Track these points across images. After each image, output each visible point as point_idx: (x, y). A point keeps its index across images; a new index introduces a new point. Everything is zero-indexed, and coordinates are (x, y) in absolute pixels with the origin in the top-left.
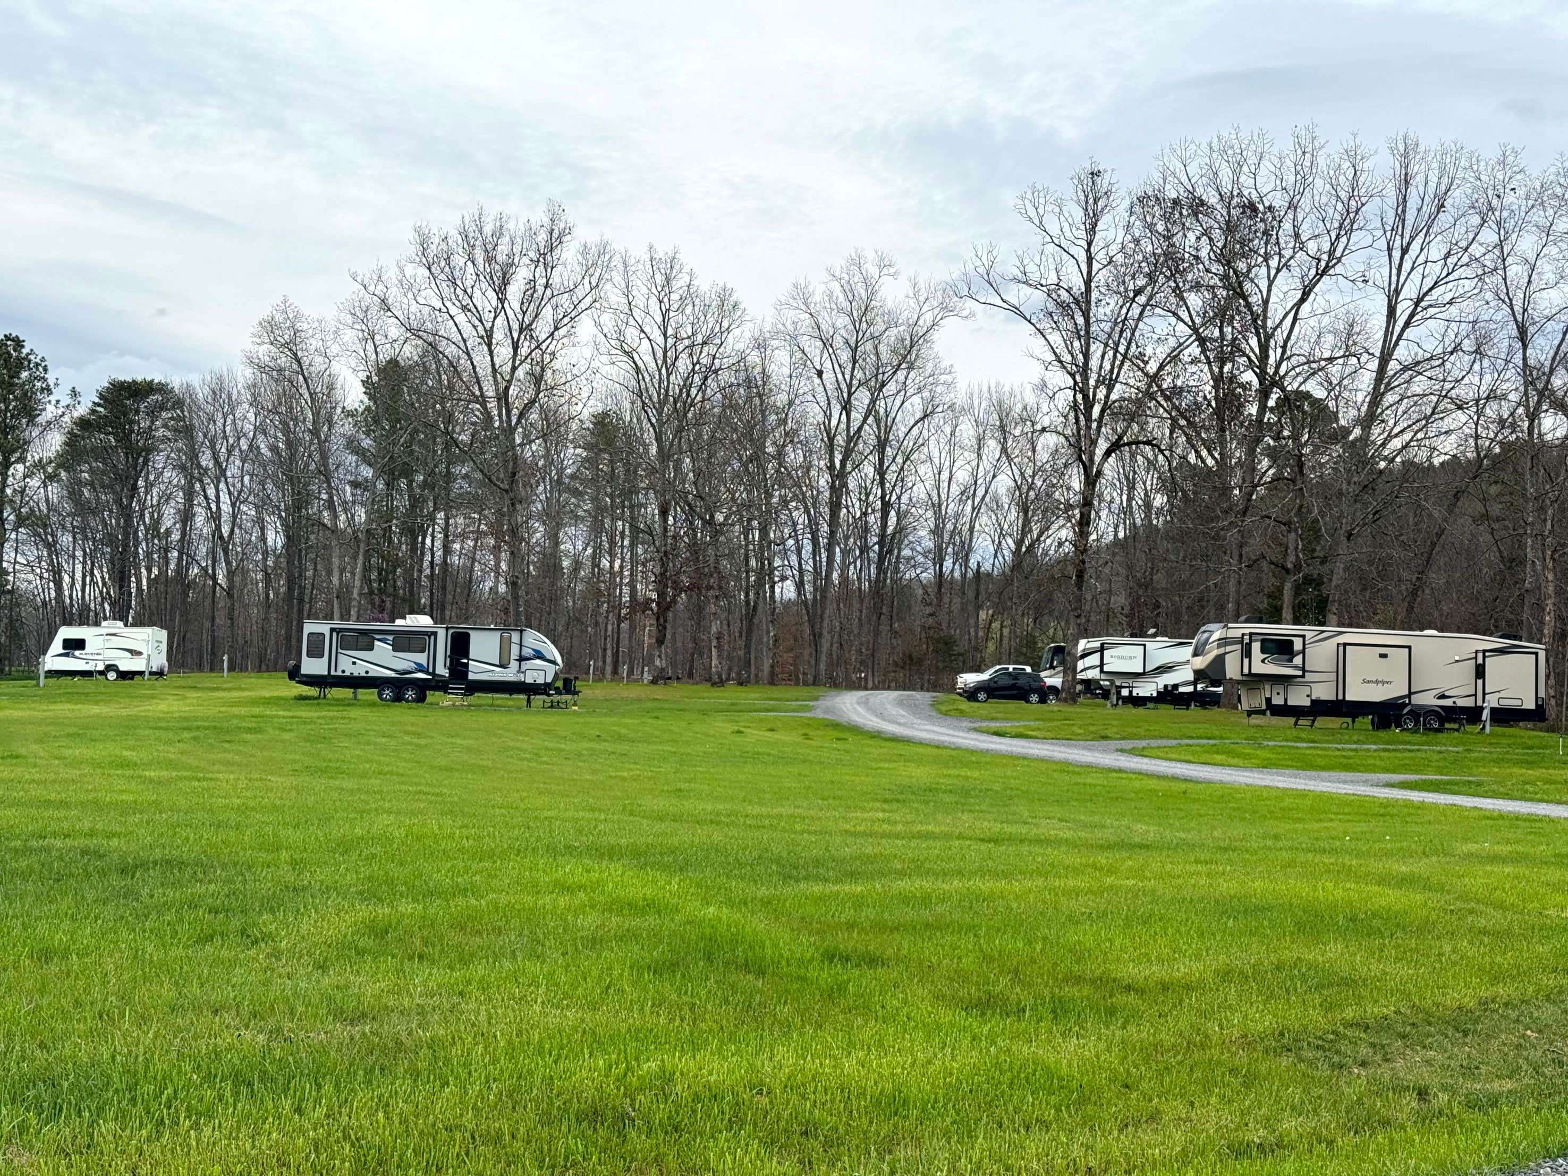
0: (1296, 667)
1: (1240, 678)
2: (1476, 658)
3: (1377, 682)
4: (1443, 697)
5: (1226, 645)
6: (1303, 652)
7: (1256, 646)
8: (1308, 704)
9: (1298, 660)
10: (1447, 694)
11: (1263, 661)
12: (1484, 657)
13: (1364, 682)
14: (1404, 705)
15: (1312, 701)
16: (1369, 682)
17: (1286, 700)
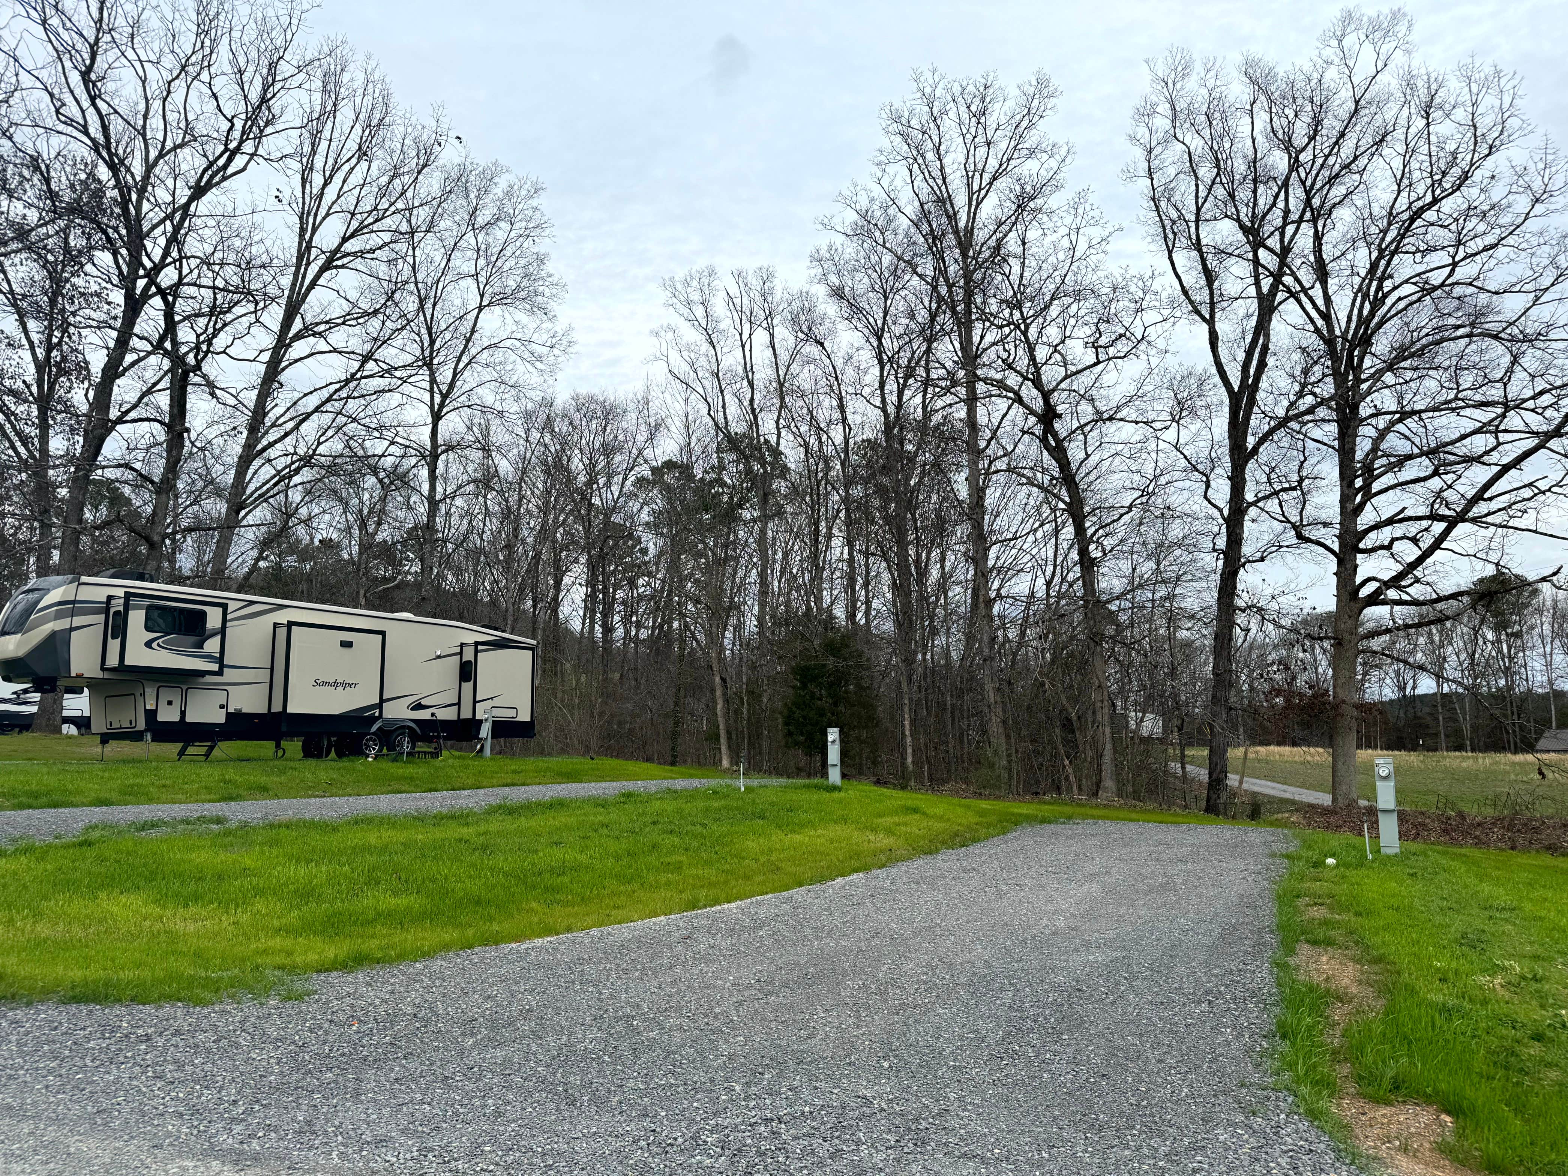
0: (208, 657)
1: (99, 674)
2: (461, 653)
3: (336, 684)
4: (419, 707)
5: (73, 614)
6: (222, 632)
7: (137, 618)
8: (222, 720)
9: (212, 645)
10: (424, 702)
11: (149, 644)
12: (476, 652)
13: (317, 683)
14: (373, 719)
15: (228, 714)
16: (324, 684)
17: (183, 713)
